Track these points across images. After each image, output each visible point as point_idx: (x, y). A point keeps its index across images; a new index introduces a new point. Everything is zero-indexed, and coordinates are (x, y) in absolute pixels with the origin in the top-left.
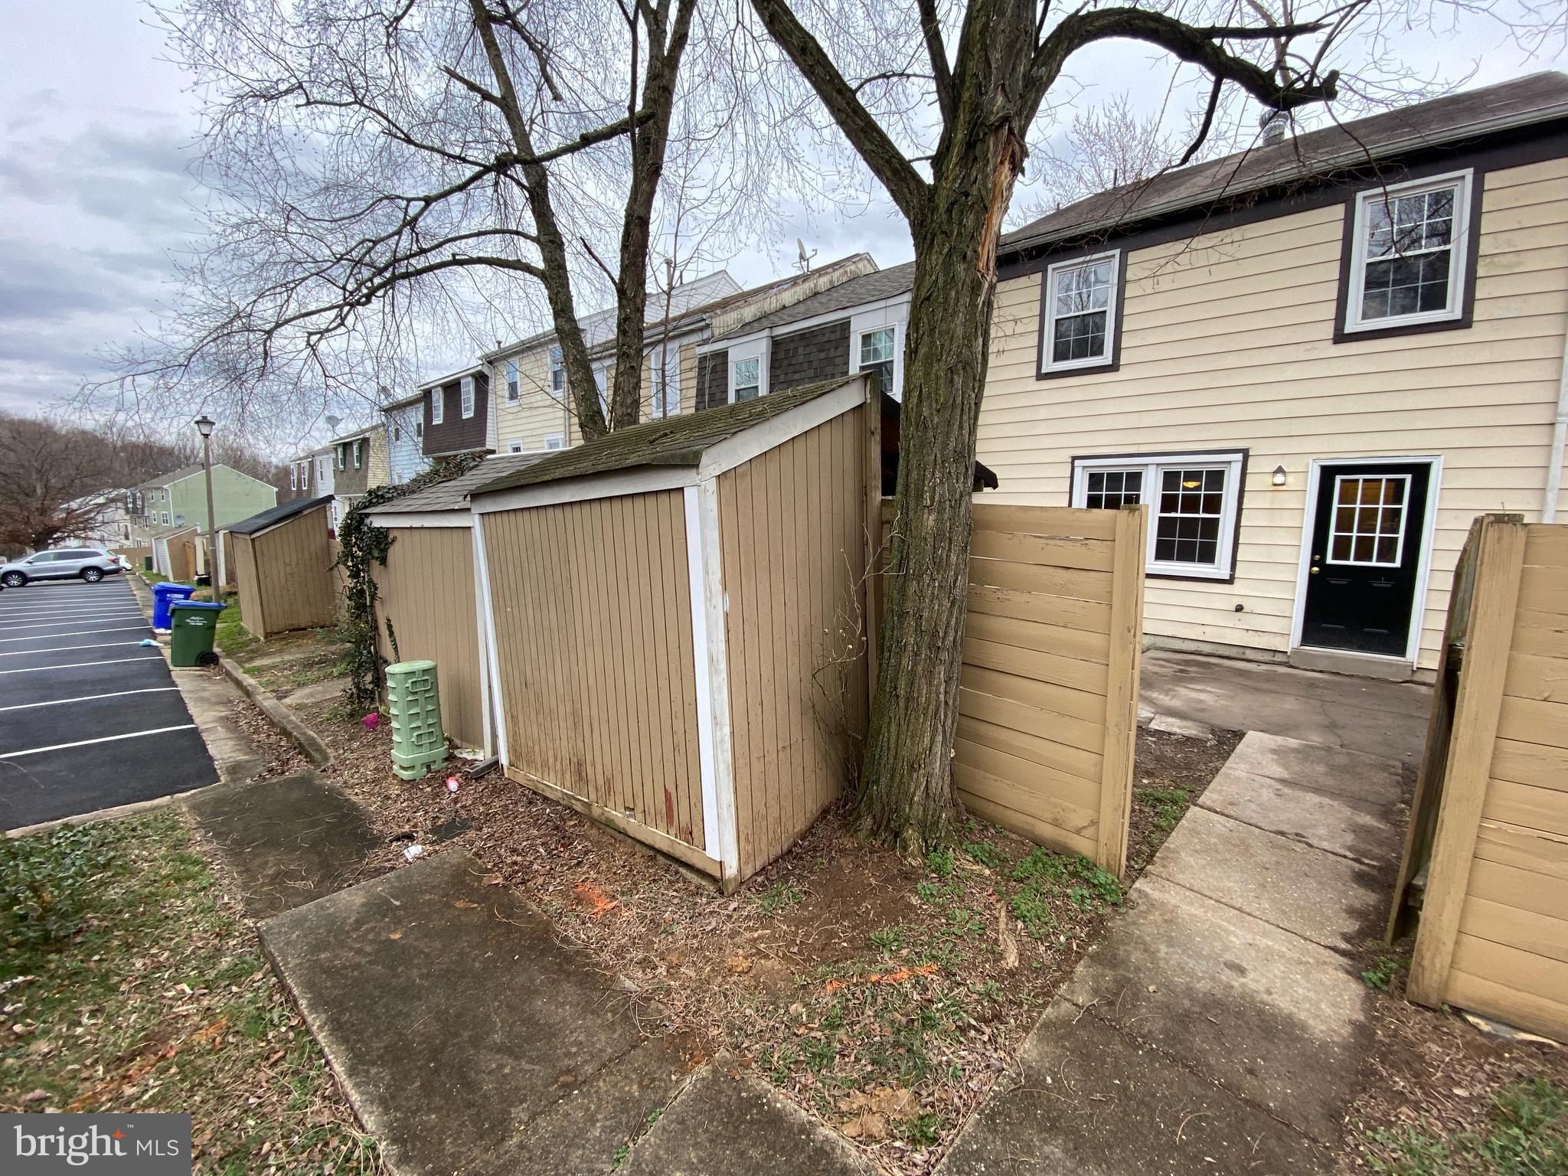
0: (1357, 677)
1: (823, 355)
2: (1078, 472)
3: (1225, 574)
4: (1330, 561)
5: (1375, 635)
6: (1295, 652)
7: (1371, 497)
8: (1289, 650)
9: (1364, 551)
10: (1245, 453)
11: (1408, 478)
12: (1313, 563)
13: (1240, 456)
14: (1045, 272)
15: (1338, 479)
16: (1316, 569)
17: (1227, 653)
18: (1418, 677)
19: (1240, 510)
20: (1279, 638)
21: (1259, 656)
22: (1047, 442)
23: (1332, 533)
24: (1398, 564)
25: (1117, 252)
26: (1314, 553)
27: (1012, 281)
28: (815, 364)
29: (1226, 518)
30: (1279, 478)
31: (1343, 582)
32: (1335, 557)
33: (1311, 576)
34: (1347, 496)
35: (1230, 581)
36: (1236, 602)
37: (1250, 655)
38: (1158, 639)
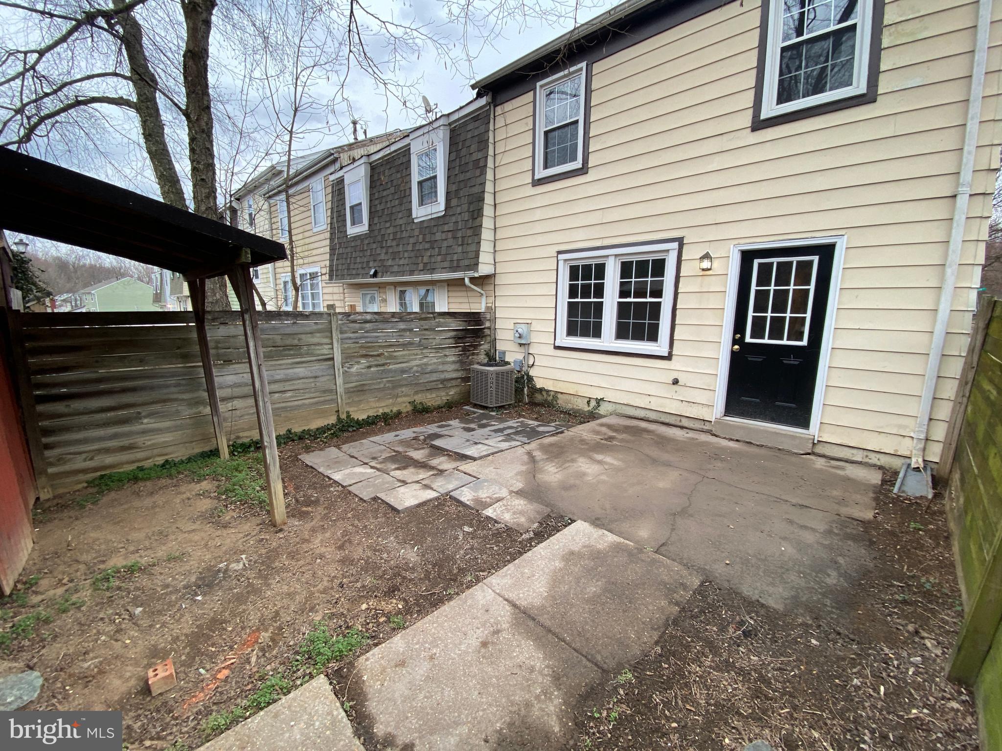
0: (766, 447)
1: (399, 175)
2: (561, 263)
3: (664, 351)
4: (748, 339)
5: (784, 408)
6: (718, 422)
7: (783, 279)
8: (713, 420)
9: (776, 332)
10: (680, 241)
11: (816, 259)
12: (735, 342)
13: (675, 245)
14: (534, 89)
15: (756, 262)
16: (736, 347)
17: (667, 421)
18: (819, 449)
19: (676, 294)
20: (705, 409)
21: (690, 424)
22: (540, 240)
23: (751, 314)
24: (804, 342)
25: (583, 65)
26: (735, 333)
27: (514, 101)
28: (395, 183)
29: (666, 302)
30: (706, 264)
31: (759, 359)
32: (752, 337)
33: (733, 353)
34: (764, 279)
35: (669, 357)
36: (675, 375)
37: (685, 422)
38: (618, 406)
